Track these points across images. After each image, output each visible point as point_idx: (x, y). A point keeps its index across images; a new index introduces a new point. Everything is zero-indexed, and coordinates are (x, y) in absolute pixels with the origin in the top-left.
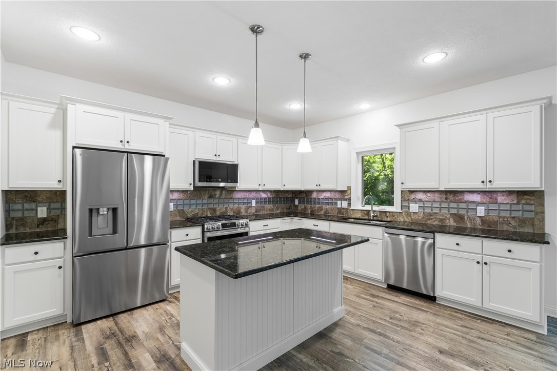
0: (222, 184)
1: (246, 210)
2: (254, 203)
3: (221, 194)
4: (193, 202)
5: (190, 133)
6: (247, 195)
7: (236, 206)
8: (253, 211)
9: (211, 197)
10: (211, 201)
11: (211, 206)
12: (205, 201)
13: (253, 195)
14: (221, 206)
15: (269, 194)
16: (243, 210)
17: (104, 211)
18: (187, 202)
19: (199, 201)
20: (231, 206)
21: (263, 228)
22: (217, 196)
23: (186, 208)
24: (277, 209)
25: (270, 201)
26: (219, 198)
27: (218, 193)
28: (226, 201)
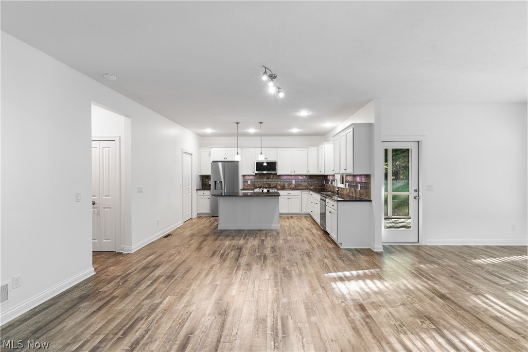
0: (265, 172)
1: (289, 185)
2: (294, 182)
3: (273, 177)
4: (259, 180)
5: (252, 150)
6: (289, 177)
7: (282, 183)
8: (293, 186)
9: (268, 178)
10: (268, 180)
11: (268, 182)
12: (265, 180)
13: (293, 177)
14: (273, 183)
15: (305, 177)
16: (286, 186)
17: (218, 182)
18: (256, 180)
19: (262, 180)
20: (279, 183)
21: (287, 194)
22: (271, 178)
23: (256, 183)
24: (311, 186)
25: (304, 180)
26: (273, 178)
27: (272, 176)
28: (276, 180)
